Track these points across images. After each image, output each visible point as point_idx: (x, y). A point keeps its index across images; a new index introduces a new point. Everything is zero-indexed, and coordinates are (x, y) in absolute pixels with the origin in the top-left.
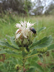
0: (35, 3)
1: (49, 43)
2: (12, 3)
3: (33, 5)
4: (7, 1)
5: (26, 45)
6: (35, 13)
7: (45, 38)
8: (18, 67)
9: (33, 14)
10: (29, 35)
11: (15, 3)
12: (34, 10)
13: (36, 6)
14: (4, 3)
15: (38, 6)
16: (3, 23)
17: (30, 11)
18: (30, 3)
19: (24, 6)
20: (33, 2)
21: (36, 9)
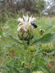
0: (49, 2)
1: (52, 40)
2: (25, 3)
3: (47, 4)
4: (21, 2)
5: (26, 38)
6: (48, 13)
7: (48, 34)
8: (23, 64)
9: (47, 14)
10: (29, 29)
11: (28, 3)
12: (48, 9)
13: (51, 6)
14: (17, 4)
15: (53, 5)
16: (16, 23)
17: (44, 11)
18: (44, 2)
19: (37, 6)
20: (48, 1)
21: (50, 9)
